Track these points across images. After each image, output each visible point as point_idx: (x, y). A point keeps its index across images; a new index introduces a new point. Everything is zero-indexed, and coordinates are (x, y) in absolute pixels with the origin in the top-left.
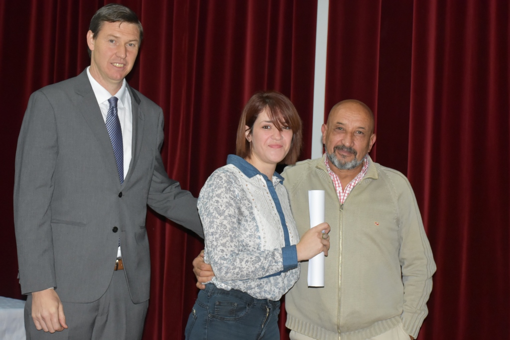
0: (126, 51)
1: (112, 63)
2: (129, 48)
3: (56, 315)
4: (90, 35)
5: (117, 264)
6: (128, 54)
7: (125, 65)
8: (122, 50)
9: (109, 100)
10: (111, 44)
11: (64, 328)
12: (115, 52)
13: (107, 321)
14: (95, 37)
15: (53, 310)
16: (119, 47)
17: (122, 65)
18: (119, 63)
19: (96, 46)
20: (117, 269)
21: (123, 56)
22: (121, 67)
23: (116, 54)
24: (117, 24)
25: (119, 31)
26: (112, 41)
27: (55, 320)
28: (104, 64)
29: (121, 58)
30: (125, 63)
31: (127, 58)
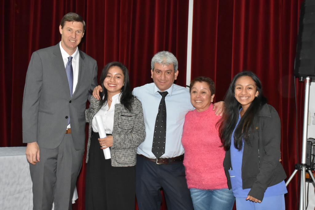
0: (76, 34)
1: (69, 40)
2: (77, 33)
3: (35, 155)
4: (60, 27)
5: (67, 131)
6: (77, 36)
7: (76, 41)
8: (74, 34)
9: (68, 58)
10: (69, 31)
11: (38, 161)
12: (70, 35)
13: (63, 157)
14: (62, 28)
15: (34, 153)
16: (72, 33)
17: (74, 41)
18: (73, 40)
19: (63, 32)
20: (67, 133)
21: (74, 37)
22: (74, 42)
23: (71, 36)
24: (71, 22)
25: (72, 26)
26: (69, 30)
27: (35, 157)
28: (66, 40)
29: (73, 38)
30: (75, 40)
31: (76, 38)
